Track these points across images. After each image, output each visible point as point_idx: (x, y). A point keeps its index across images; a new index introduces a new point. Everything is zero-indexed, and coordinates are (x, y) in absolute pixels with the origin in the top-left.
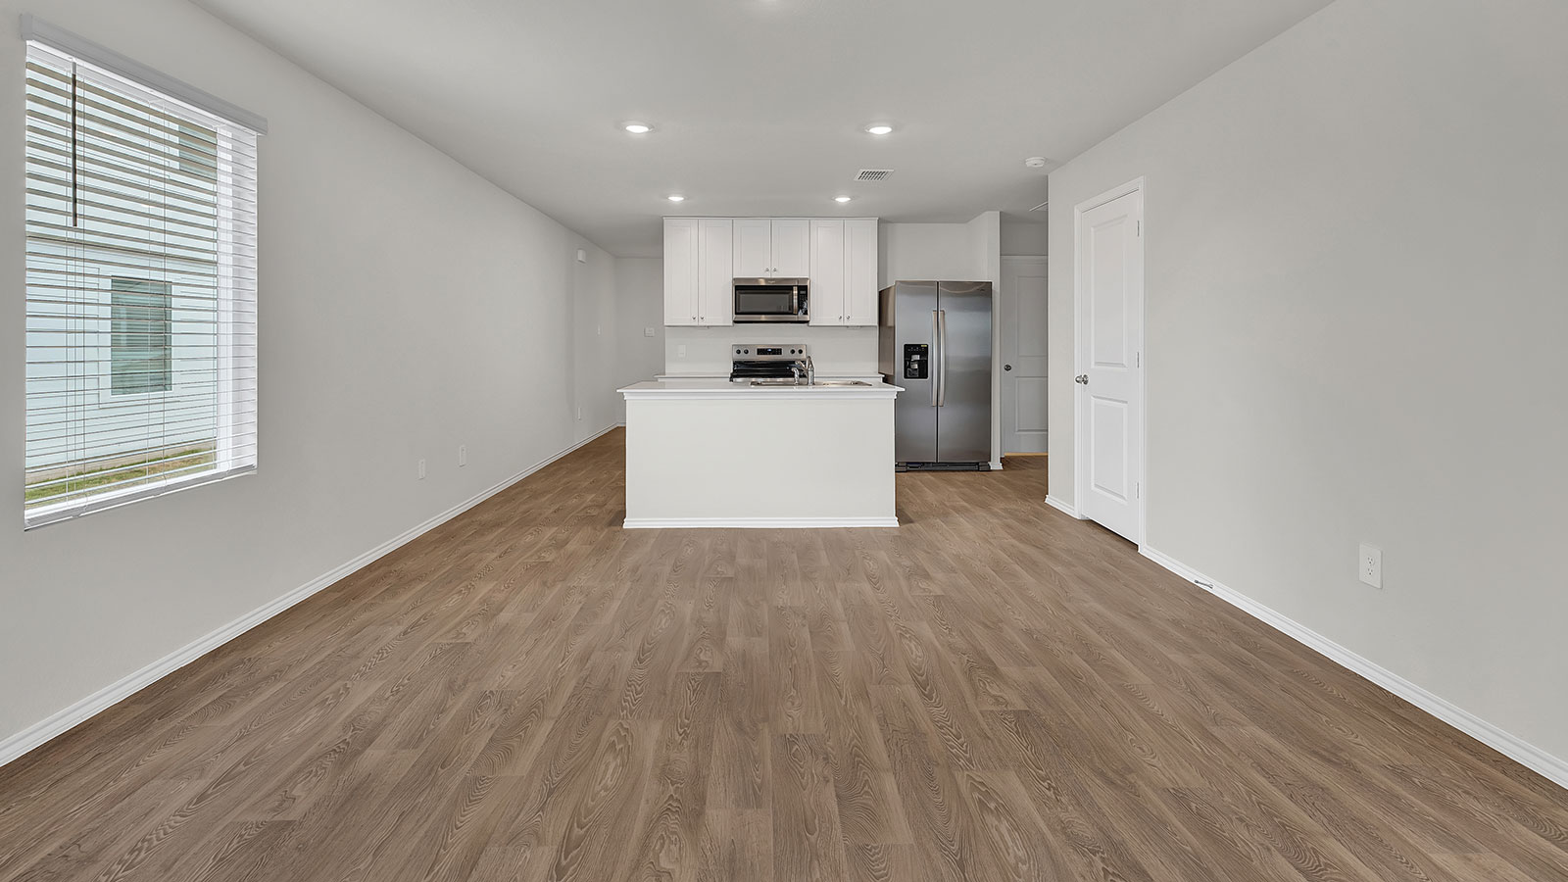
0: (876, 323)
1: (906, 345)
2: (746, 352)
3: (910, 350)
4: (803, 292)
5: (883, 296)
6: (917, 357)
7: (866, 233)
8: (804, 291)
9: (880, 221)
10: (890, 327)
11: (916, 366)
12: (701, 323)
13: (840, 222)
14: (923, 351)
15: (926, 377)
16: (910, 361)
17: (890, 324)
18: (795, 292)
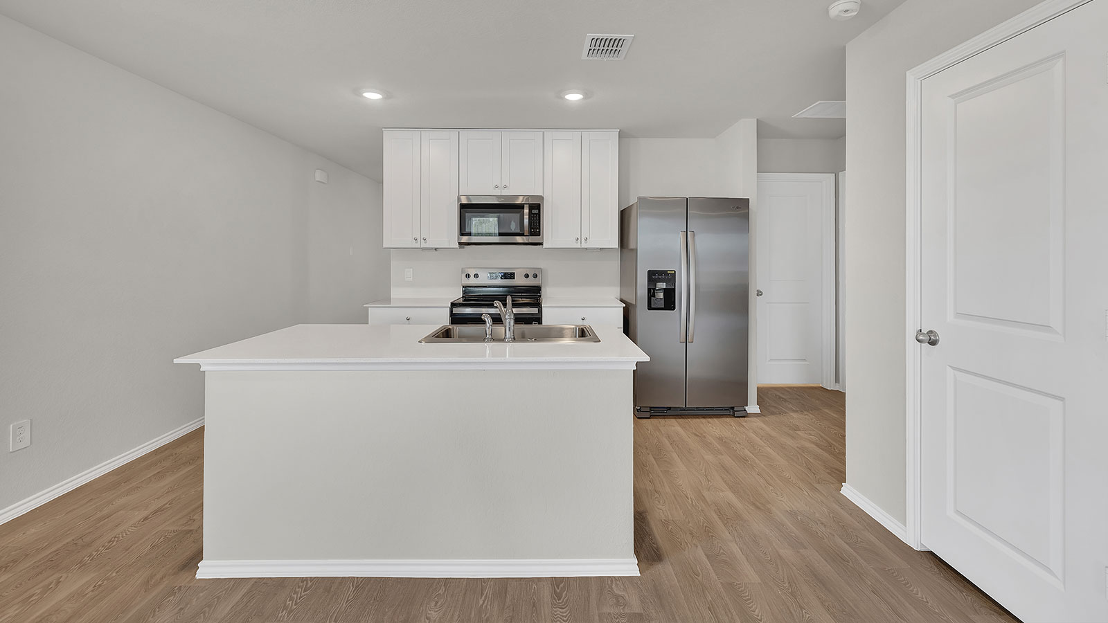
0: (615, 243)
1: (649, 272)
2: (476, 276)
3: (653, 276)
4: (536, 211)
5: (624, 216)
6: (664, 285)
7: (606, 147)
8: (536, 208)
9: (622, 135)
10: (632, 250)
11: (661, 295)
12: (424, 245)
13: (577, 134)
14: (669, 277)
15: (673, 308)
16: (654, 289)
17: (632, 246)
18: (526, 211)
